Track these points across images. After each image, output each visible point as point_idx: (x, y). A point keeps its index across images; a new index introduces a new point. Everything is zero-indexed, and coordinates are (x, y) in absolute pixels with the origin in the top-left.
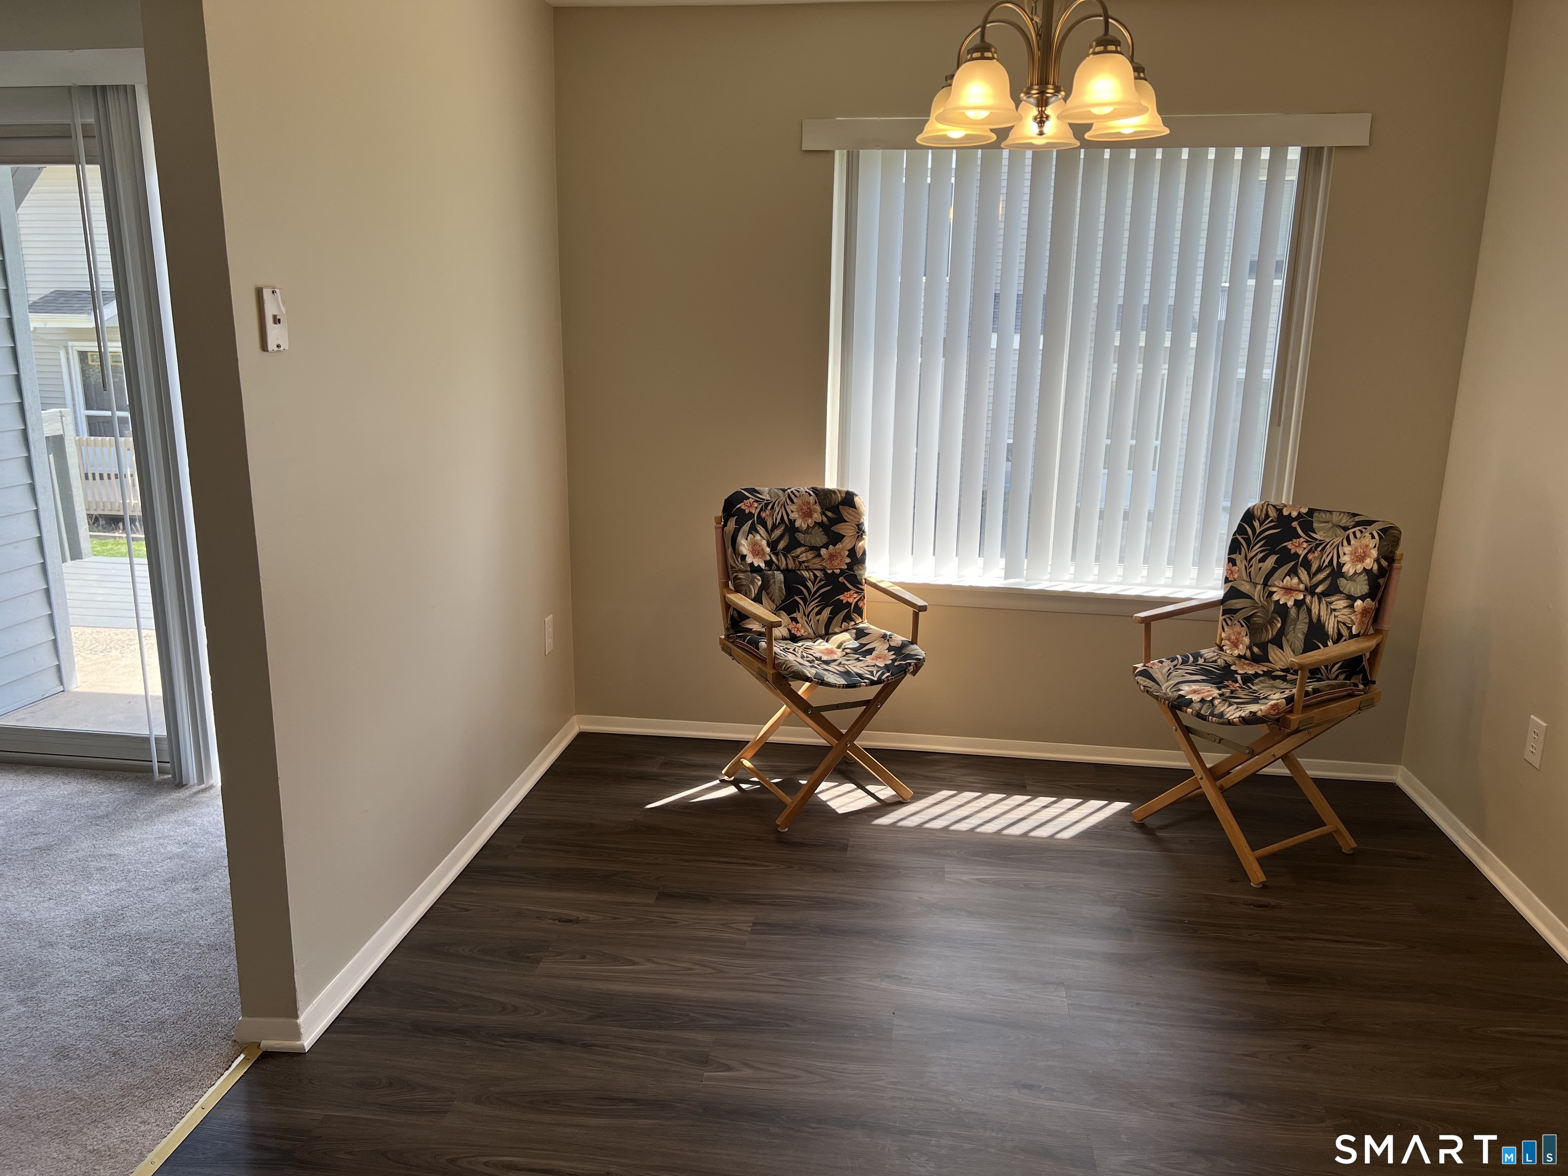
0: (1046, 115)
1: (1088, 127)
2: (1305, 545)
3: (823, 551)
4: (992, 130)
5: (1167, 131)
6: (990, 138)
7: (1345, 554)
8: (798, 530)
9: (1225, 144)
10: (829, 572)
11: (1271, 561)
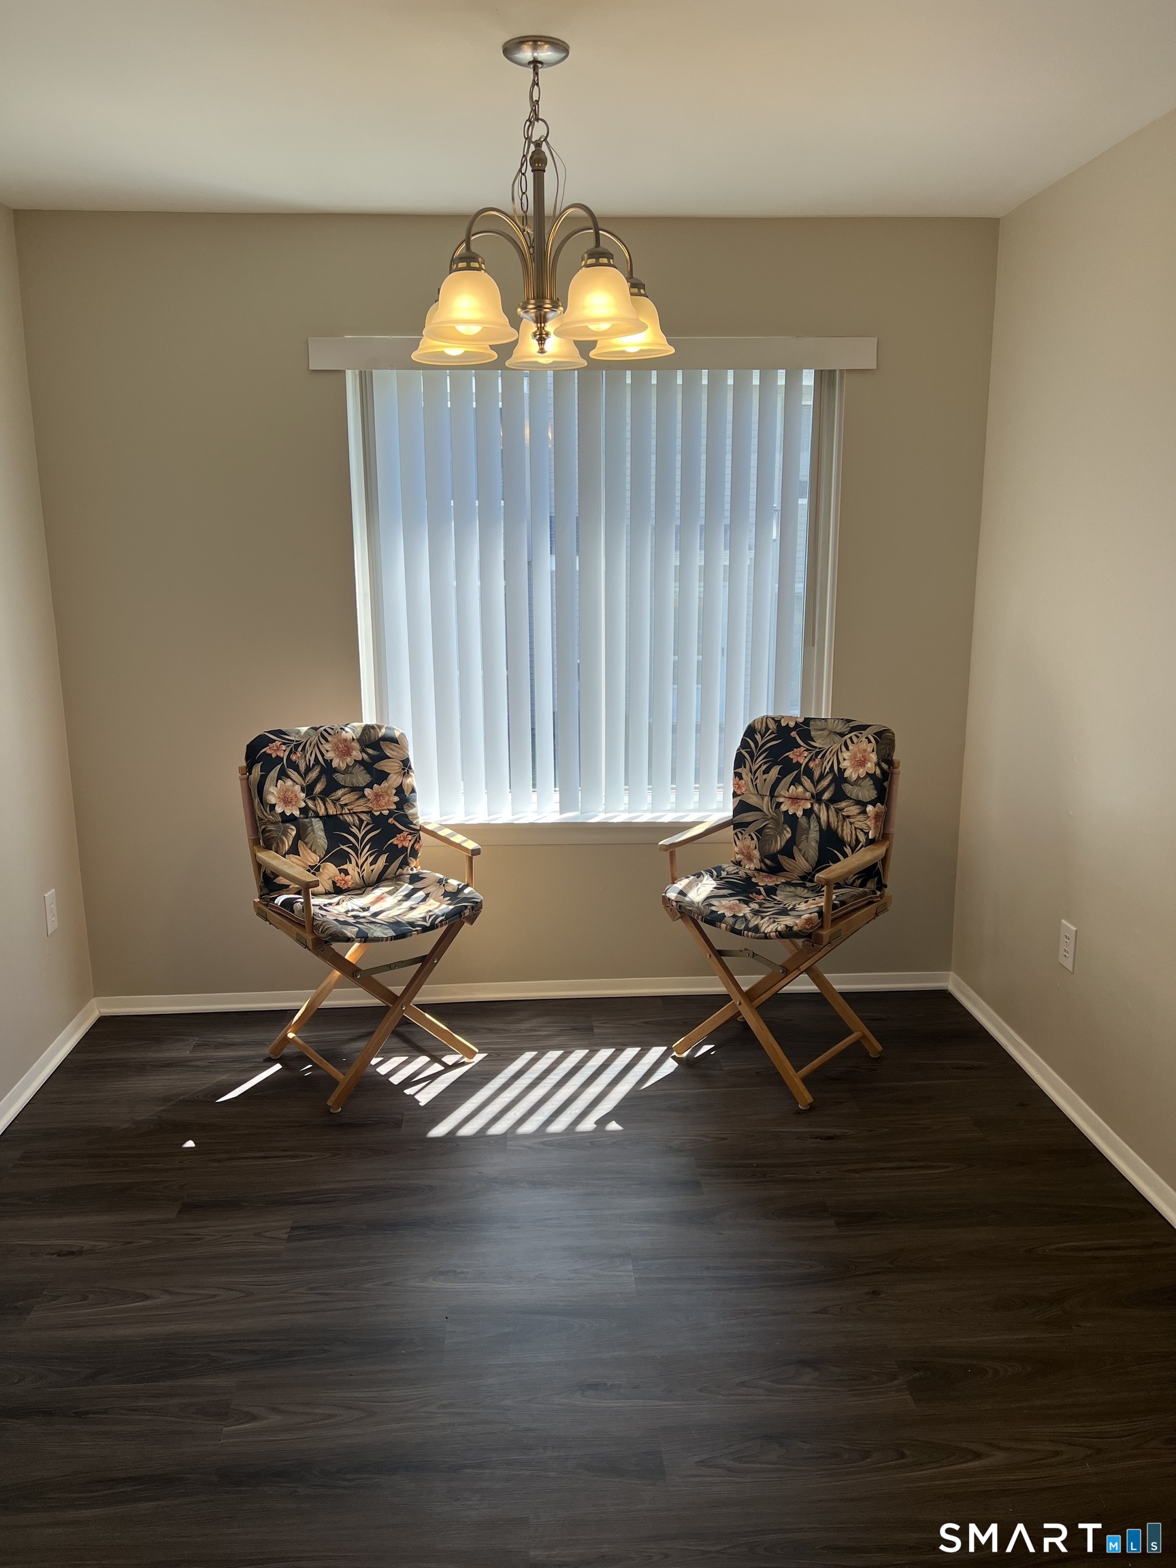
0: (545, 331)
1: (593, 344)
2: (806, 754)
3: (367, 791)
4: (492, 347)
5: (672, 350)
6: (492, 356)
7: (844, 760)
8: (336, 770)
9: (743, 367)
10: (377, 814)
11: (775, 771)
